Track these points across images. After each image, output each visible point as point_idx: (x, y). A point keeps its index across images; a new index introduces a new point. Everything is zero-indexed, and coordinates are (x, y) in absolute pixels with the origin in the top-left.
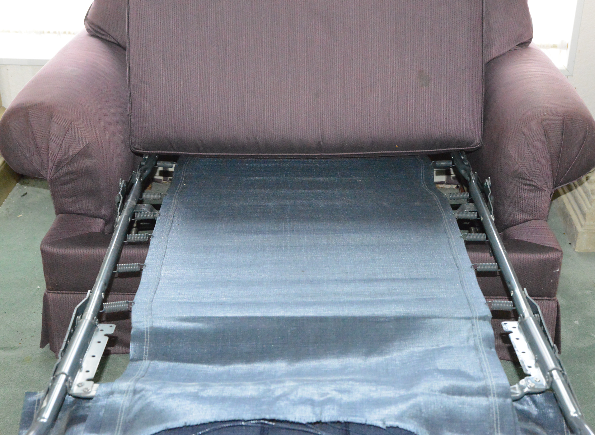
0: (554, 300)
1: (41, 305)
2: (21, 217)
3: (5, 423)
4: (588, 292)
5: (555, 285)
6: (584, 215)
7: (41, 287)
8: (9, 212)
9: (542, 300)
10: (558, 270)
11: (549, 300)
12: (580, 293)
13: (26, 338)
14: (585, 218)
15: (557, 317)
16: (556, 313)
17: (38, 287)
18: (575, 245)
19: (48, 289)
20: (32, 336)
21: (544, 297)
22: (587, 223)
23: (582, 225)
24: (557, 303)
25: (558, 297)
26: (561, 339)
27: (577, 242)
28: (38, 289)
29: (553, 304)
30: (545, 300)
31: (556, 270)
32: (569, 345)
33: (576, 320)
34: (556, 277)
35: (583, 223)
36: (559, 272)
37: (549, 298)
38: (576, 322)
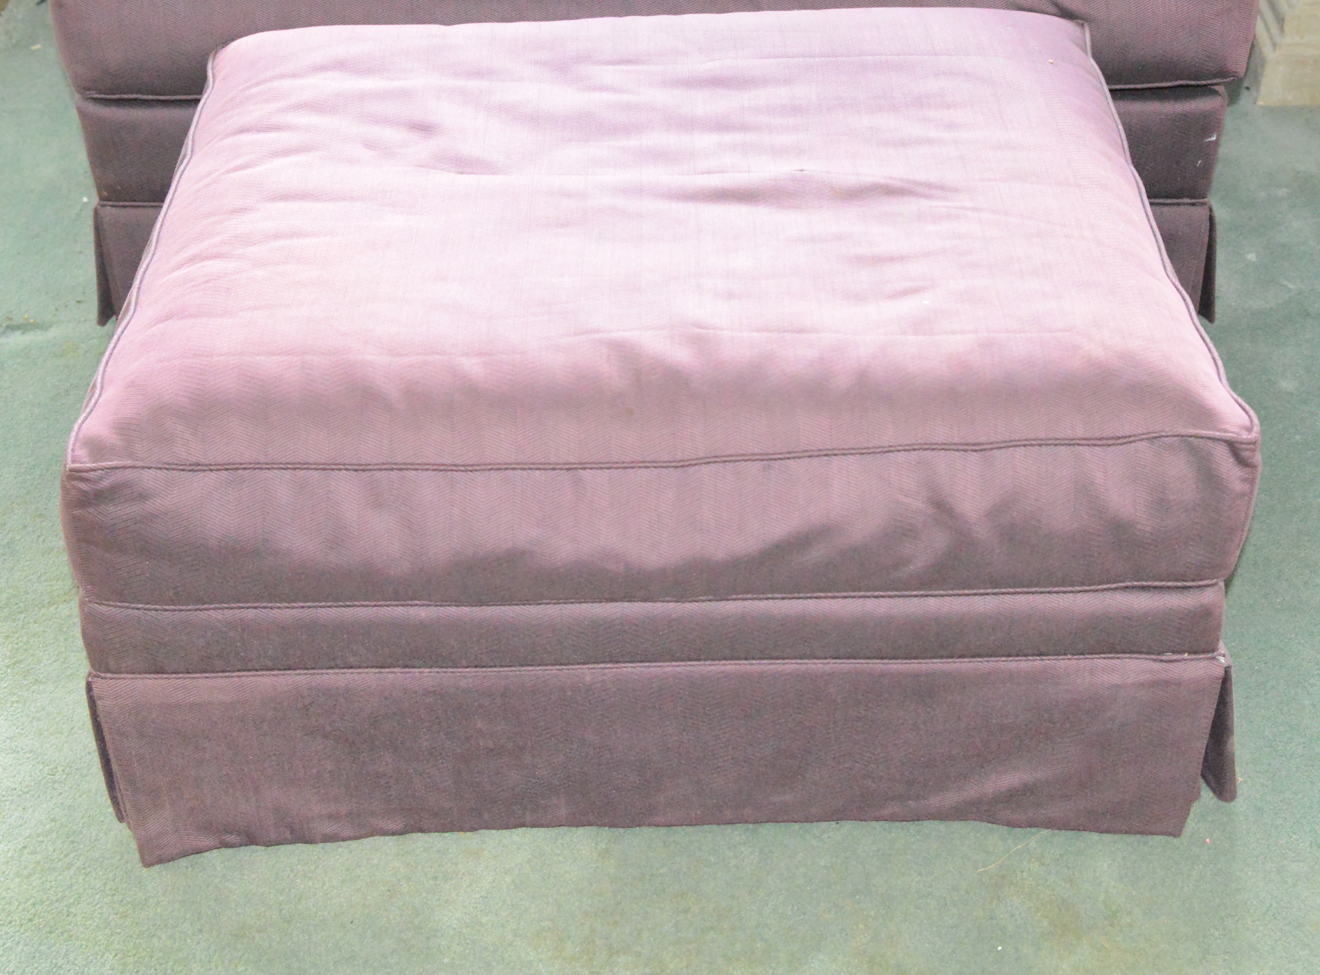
0: (1203, 204)
1: (91, 237)
2: (38, 49)
3: (37, 477)
4: (1282, 192)
5: (1206, 171)
6: (1281, 21)
7: (89, 198)
8: (11, 38)
9: (1179, 204)
10: (1214, 138)
11: (1193, 204)
12: (1263, 194)
13: (66, 306)
14: (1282, 29)
15: (1209, 242)
16: (1208, 233)
17: (85, 199)
18: (1258, 90)
19: (102, 198)
20: (78, 302)
21: (1181, 198)
22: (1288, 40)
23: (1274, 45)
24: (1211, 210)
25: (1213, 200)
26: (1216, 292)
27: (1262, 82)
28: (86, 203)
29: (1200, 213)
30: (1184, 204)
31: (1210, 137)
32: (1233, 304)
33: (1252, 252)
34: (1209, 154)
35: (1278, 39)
36: (1216, 143)
37: (1193, 201)
38: (1251, 257)
